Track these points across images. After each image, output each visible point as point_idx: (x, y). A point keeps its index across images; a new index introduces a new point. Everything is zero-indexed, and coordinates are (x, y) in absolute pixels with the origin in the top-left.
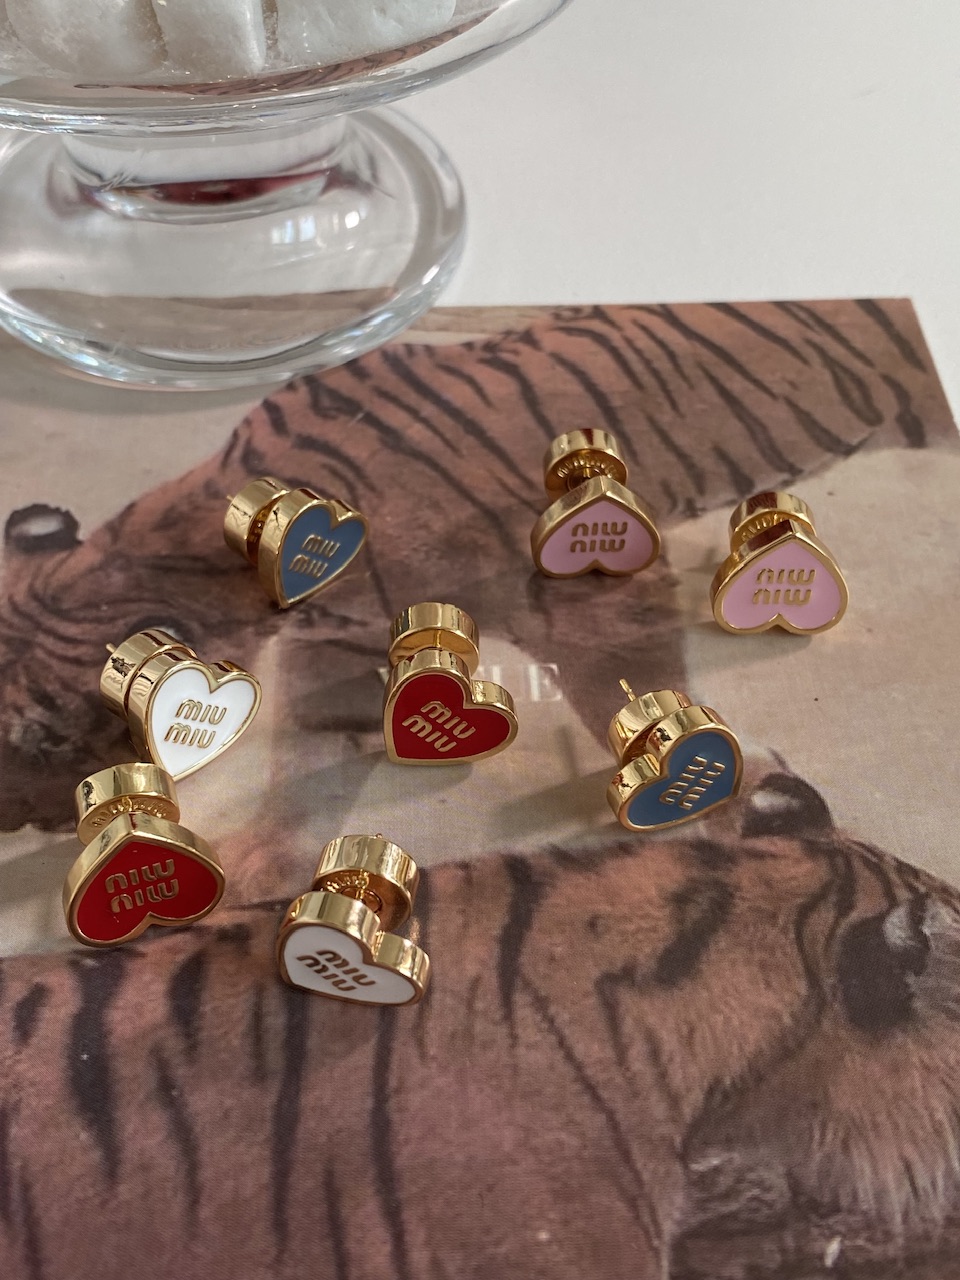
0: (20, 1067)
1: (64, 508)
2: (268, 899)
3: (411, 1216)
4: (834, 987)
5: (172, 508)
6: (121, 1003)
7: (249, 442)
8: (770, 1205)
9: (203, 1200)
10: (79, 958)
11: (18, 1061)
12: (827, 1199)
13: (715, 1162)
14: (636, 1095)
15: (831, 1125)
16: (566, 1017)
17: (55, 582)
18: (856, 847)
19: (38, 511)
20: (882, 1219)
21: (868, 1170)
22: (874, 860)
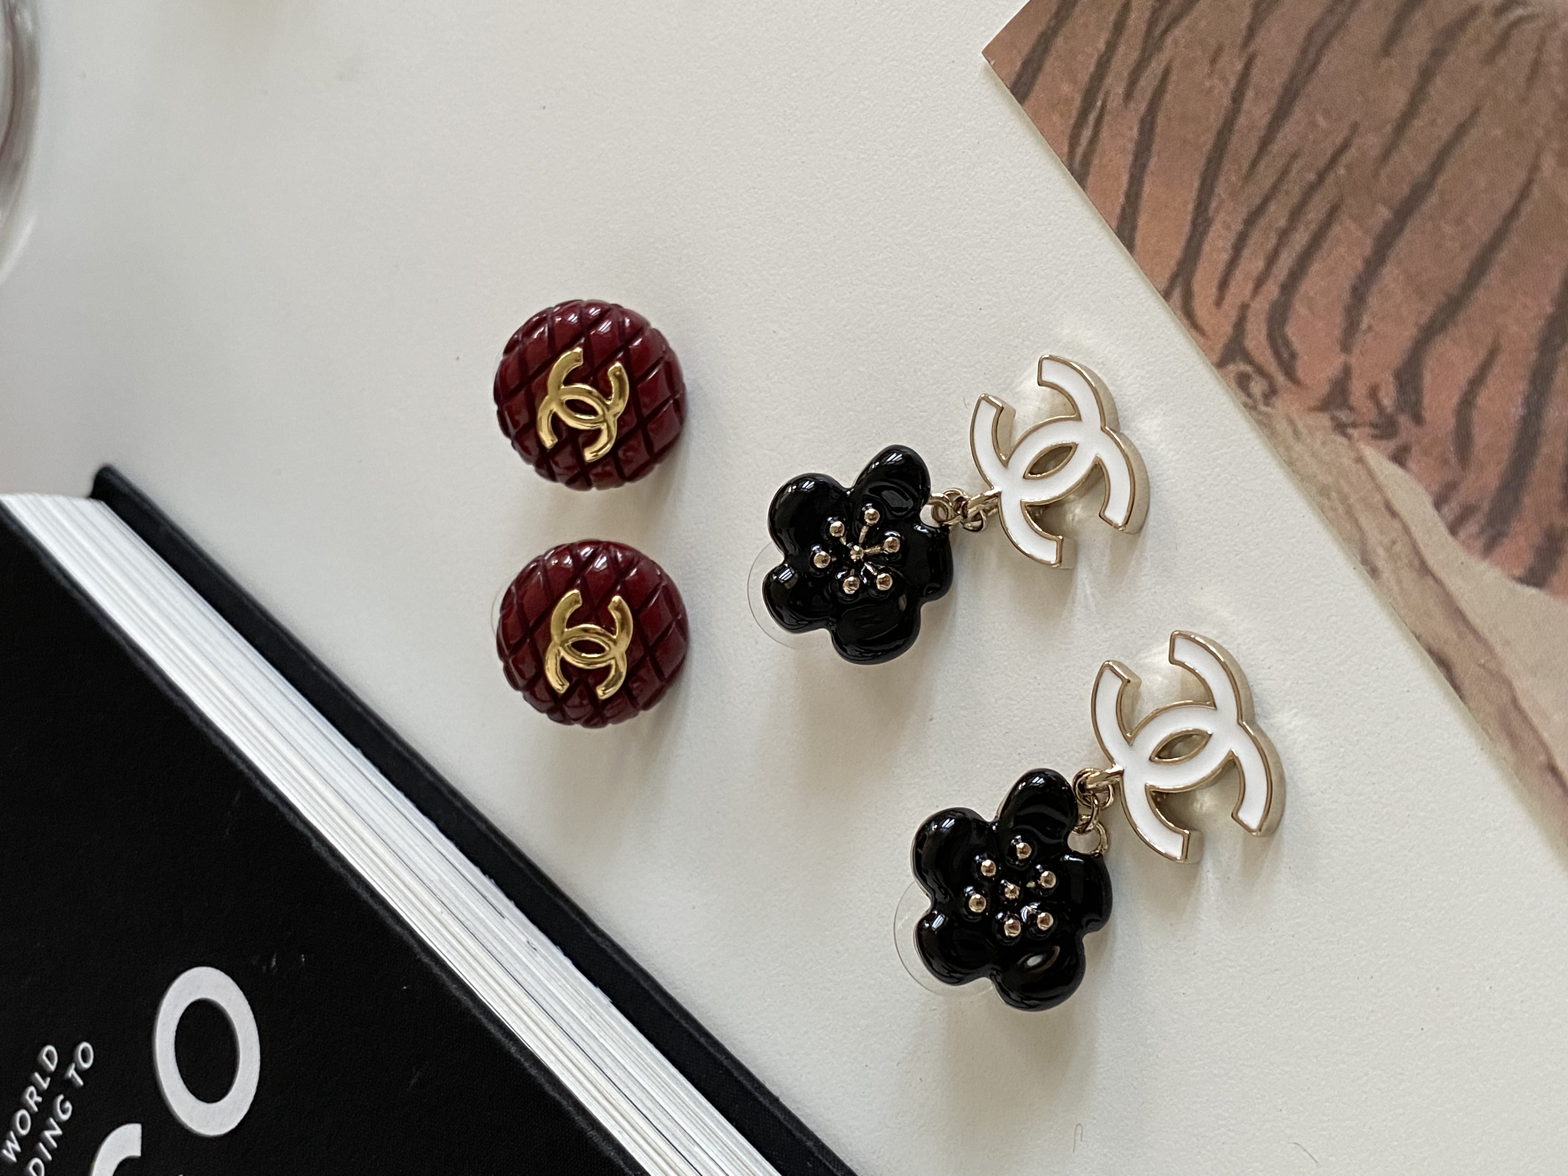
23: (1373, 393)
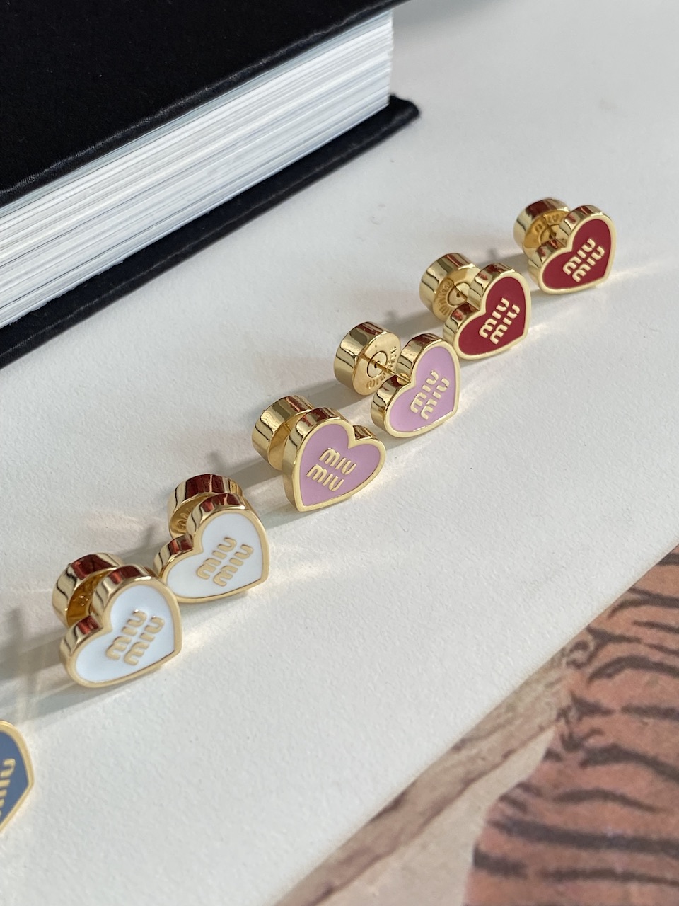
23: (595, 732)
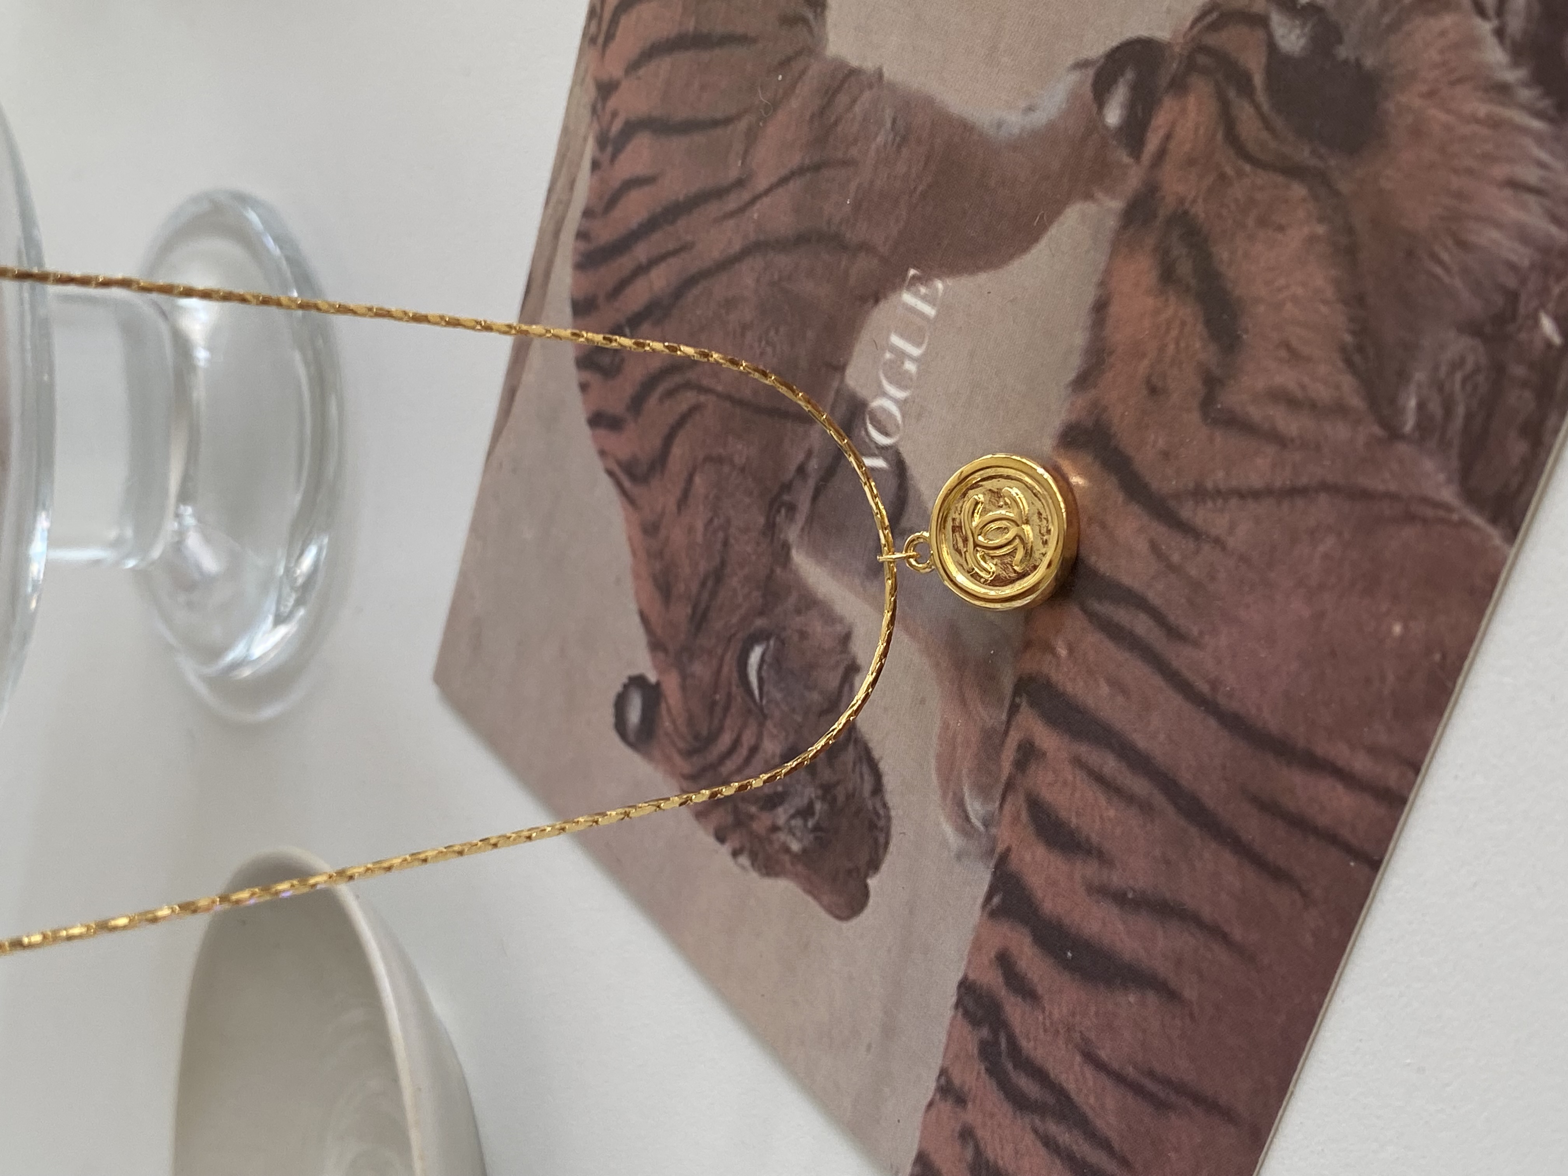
0: (1056, 1016)
1: (625, 680)
2: (1007, 704)
3: (1323, 748)
4: (1313, 152)
5: (655, 579)
6: (1040, 894)
7: (619, 463)
8: (1477, 370)
9: (1227, 929)
10: (989, 907)
11: (1051, 1013)
12: (1499, 300)
13: (1412, 403)
14: (1318, 448)
15: (1437, 248)
16: (1221, 474)
17: (683, 729)
18: (1196, 30)
19: (620, 705)
20: (1546, 249)
21: (1495, 234)
22: (1215, 15)
